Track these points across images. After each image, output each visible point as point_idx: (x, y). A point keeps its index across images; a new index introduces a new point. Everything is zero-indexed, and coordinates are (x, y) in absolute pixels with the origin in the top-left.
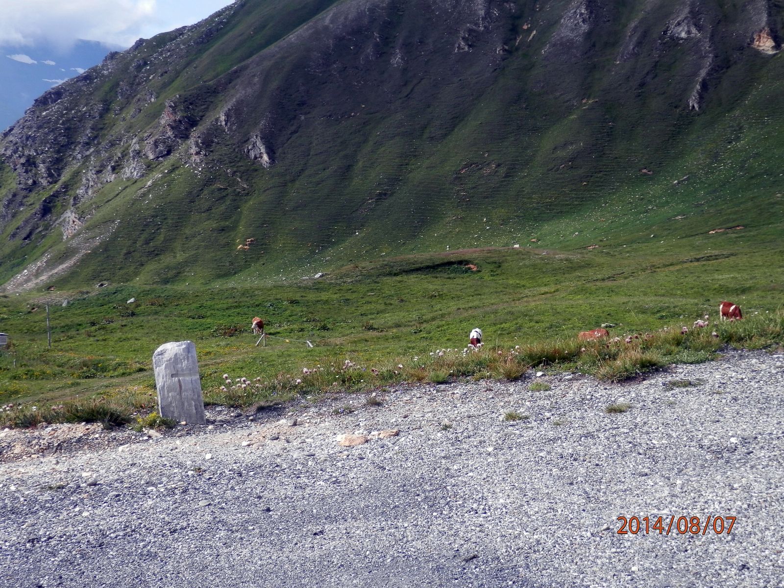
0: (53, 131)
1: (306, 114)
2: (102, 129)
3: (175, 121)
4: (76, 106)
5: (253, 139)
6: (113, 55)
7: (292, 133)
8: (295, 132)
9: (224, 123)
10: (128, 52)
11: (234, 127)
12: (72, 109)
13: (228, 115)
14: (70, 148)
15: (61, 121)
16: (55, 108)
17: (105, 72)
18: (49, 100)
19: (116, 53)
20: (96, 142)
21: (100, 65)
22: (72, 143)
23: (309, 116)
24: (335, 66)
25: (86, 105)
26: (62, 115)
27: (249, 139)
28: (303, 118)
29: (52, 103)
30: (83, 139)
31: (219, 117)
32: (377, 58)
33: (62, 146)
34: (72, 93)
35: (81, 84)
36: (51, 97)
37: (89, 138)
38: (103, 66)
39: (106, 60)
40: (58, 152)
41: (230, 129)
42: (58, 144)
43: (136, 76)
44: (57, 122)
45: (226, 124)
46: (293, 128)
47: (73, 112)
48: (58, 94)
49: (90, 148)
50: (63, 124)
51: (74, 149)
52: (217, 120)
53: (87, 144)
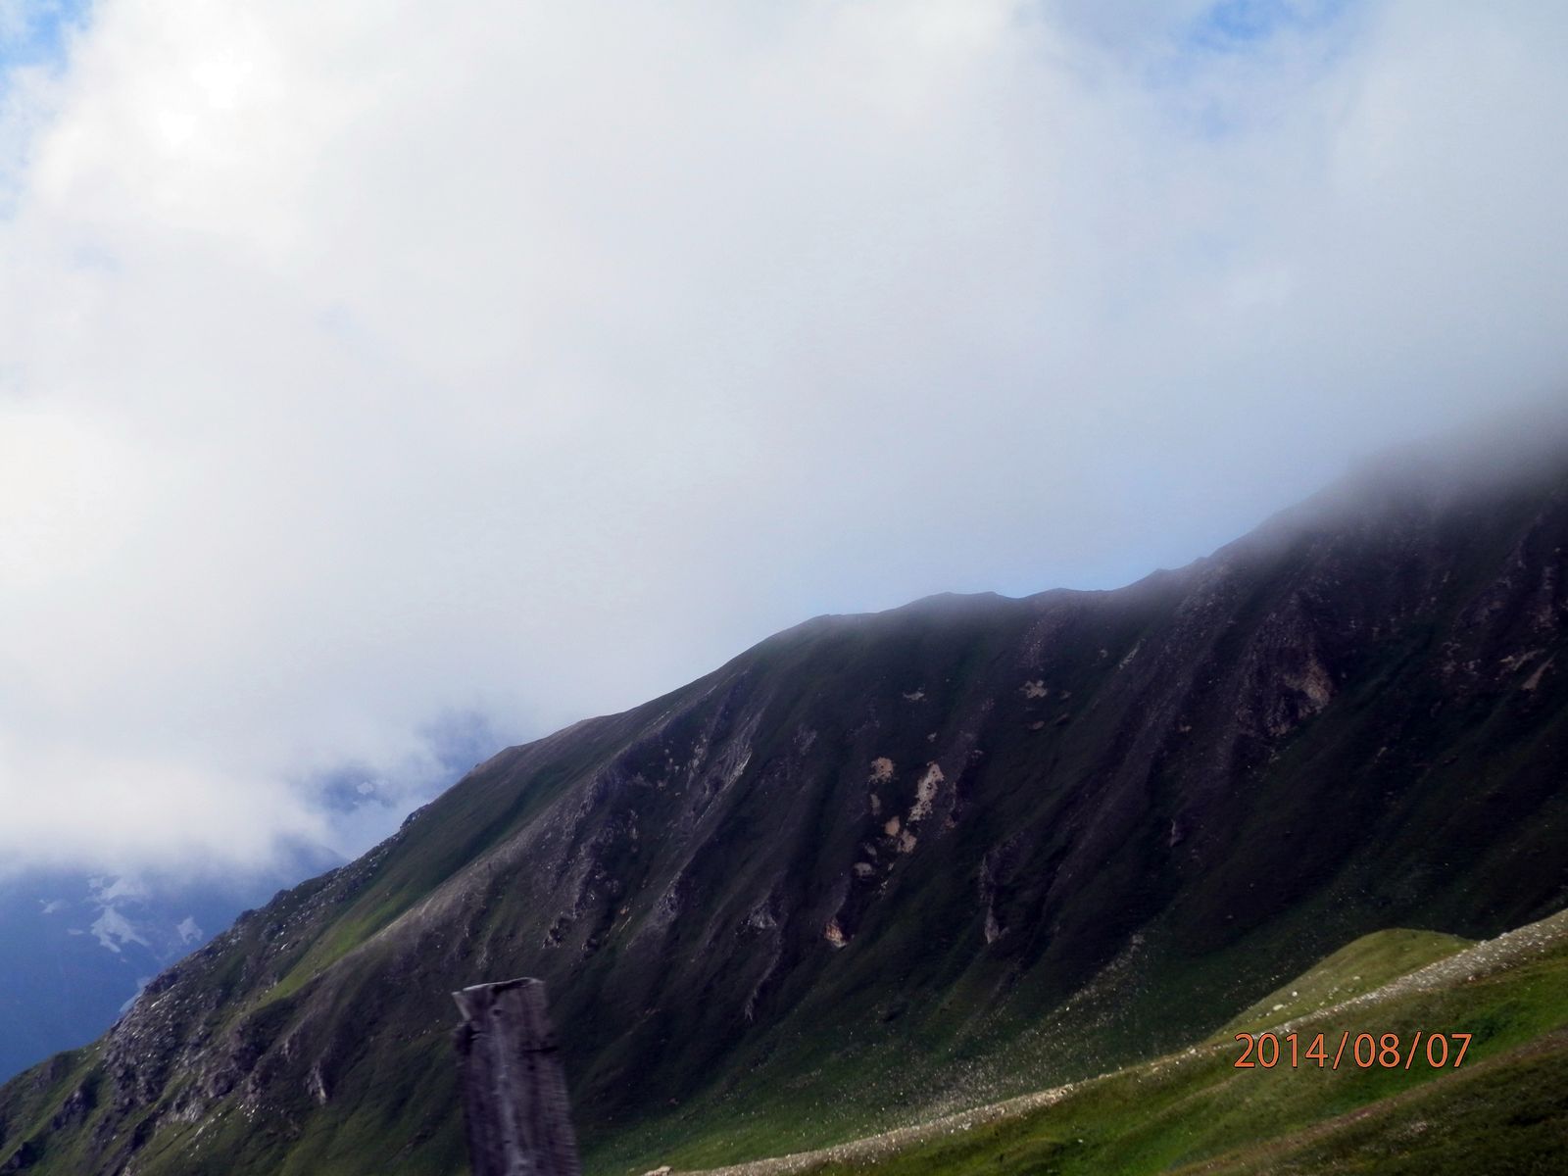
0: (159, 1030)
1: (376, 1035)
2: (217, 1023)
3: (241, 1050)
4: (192, 992)
5: (312, 1072)
6: (247, 916)
7: (356, 1061)
8: (361, 1058)
9: (287, 1052)
10: (263, 911)
11: (297, 1057)
12: (187, 998)
13: (292, 1043)
14: (178, 1052)
15: (170, 1016)
16: (166, 996)
17: (234, 941)
18: (162, 986)
19: (251, 912)
20: (208, 1042)
21: (230, 930)
22: (181, 1045)
23: (378, 1037)
24: (417, 971)
25: (203, 991)
26: (173, 1007)
27: (307, 1072)
28: (372, 1039)
29: (165, 990)
30: (192, 1039)
31: (284, 1045)
32: (463, 959)
33: (169, 1050)
34: (188, 975)
35: (201, 960)
36: (163, 982)
37: (200, 1037)
38: (233, 931)
39: (236, 924)
40: (163, 1058)
41: (292, 1059)
42: (162, 1048)
43: (266, 947)
44: (165, 1018)
45: (289, 1053)
46: (358, 1054)
47: (187, 1001)
48: (173, 977)
49: (199, 1051)
50: (173, 1019)
51: (183, 1054)
52: (281, 1047)
53: (198, 1046)
